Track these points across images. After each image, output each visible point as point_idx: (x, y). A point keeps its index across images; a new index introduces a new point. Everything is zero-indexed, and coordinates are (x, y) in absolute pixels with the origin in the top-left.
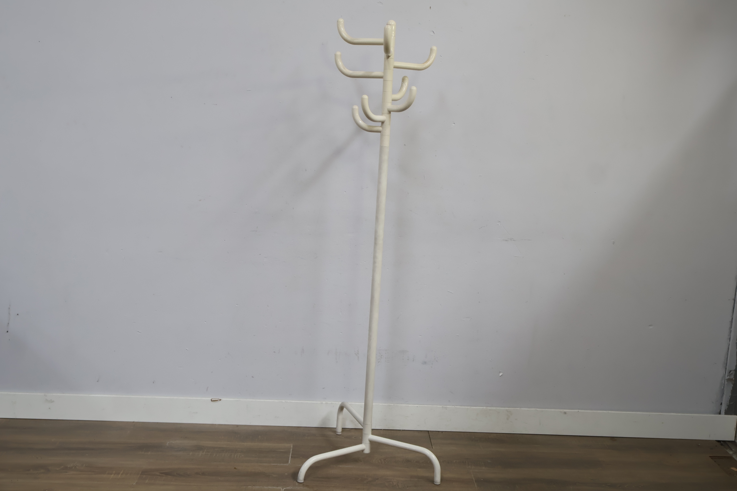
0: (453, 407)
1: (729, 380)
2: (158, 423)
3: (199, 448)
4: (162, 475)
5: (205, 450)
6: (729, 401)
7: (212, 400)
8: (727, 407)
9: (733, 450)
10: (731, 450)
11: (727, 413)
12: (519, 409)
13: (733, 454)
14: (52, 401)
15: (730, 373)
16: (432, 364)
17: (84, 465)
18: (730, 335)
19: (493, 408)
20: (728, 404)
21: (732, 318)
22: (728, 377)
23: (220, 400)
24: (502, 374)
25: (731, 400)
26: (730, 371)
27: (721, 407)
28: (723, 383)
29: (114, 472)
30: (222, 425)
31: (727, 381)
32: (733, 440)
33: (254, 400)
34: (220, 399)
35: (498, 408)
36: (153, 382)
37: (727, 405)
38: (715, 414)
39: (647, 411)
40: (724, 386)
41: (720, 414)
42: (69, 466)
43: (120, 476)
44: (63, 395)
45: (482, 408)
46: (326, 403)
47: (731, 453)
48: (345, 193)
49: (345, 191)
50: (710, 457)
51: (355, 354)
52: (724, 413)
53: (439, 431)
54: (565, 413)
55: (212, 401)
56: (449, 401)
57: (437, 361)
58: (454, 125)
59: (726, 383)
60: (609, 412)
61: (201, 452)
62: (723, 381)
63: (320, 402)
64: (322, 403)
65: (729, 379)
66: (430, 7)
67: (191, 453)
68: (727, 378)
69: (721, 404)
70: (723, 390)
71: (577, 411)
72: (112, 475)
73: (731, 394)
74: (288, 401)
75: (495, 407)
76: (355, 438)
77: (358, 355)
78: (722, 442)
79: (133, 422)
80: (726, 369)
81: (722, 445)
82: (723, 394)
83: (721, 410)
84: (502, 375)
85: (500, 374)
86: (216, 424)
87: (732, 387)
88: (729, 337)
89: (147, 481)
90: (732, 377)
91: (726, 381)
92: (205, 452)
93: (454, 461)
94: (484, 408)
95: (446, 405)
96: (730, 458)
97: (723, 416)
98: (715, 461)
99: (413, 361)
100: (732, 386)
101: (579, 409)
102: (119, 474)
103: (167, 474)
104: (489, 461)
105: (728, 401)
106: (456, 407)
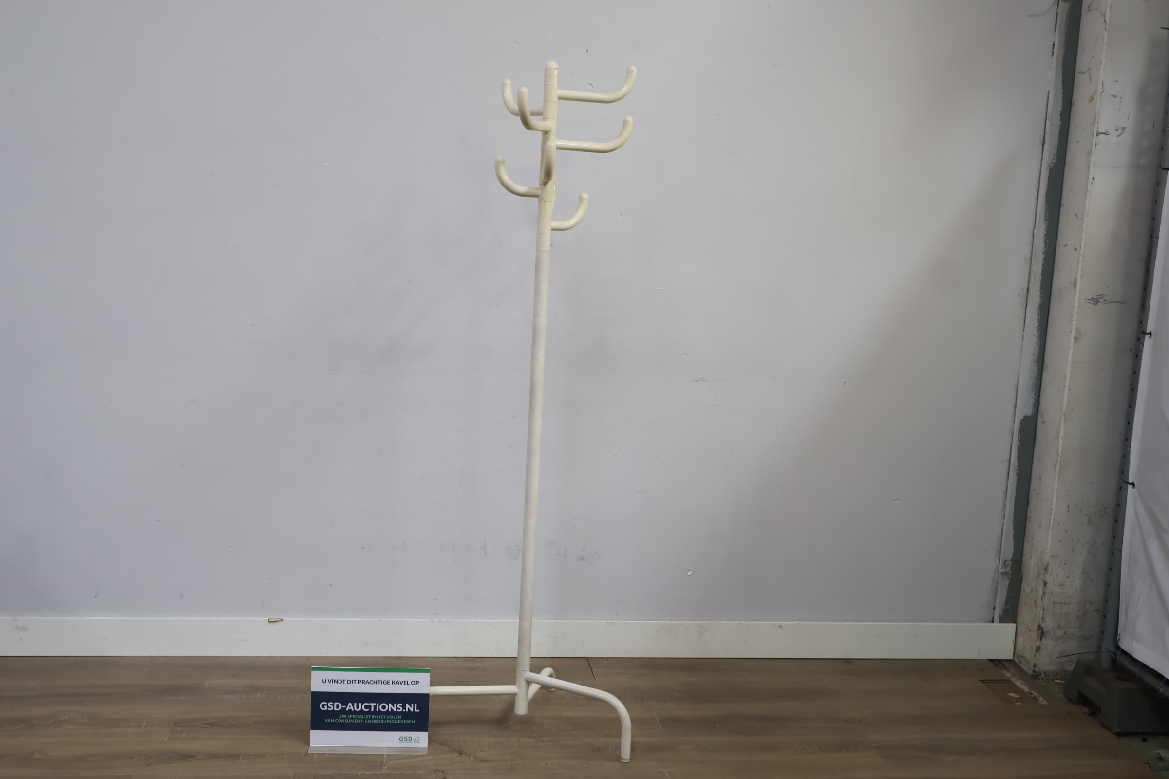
0: (623, 621)
1: (1004, 574)
2: (188, 657)
3: (255, 689)
4: (206, 726)
5: (265, 692)
6: (1004, 604)
7: (270, 620)
8: (1002, 612)
9: (1012, 671)
10: (1009, 671)
11: (1002, 620)
12: (715, 622)
13: (1011, 676)
14: (24, 629)
15: (1006, 564)
16: (592, 560)
17: (86, 717)
18: (1004, 511)
19: (679, 622)
20: (1003, 608)
21: (1007, 487)
22: (1003, 570)
23: (282, 620)
24: (691, 572)
25: (1006, 604)
26: (1006, 561)
27: (994, 612)
28: (997, 578)
29: (132, 724)
30: (285, 657)
31: (1002, 575)
32: (1011, 657)
33: (333, 619)
34: (281, 618)
35: (686, 622)
36: (181, 596)
37: (1002, 610)
38: (986, 622)
39: (895, 621)
40: (997, 583)
41: (993, 621)
42: (62, 719)
43: (142, 729)
44: (43, 618)
45: (664, 622)
46: (439, 621)
47: (1008, 675)
48: (466, 313)
49: (466, 312)
50: (980, 680)
51: (481, 548)
52: (998, 620)
53: (603, 658)
54: (781, 626)
55: (269, 622)
56: (617, 613)
57: (599, 556)
58: (621, 216)
59: (1000, 578)
60: (842, 623)
61: (259, 694)
62: (997, 576)
63: (430, 620)
64: (433, 621)
65: (1004, 572)
66: (587, 50)
67: (244, 696)
68: (1001, 571)
69: (994, 608)
70: (996, 588)
71: (798, 623)
72: (131, 728)
73: (1008, 594)
74: (383, 620)
75: (682, 620)
76: (482, 669)
77: (484, 549)
78: (996, 662)
79: (151, 657)
80: (1000, 558)
81: (996, 665)
82: (997, 593)
83: (993, 617)
84: (691, 575)
85: (689, 574)
86: (276, 657)
87: (1009, 584)
88: (1003, 514)
89: (184, 735)
90: (1008, 569)
91: (1000, 574)
92: (264, 694)
93: (628, 696)
94: (667, 622)
95: (612, 620)
96: (1007, 681)
97: (997, 625)
98: (987, 686)
99: (565, 556)
100: (1009, 582)
101: (799, 621)
102: (140, 727)
103: (212, 725)
104: (677, 695)
105: (1002, 604)
106: (626, 621)
